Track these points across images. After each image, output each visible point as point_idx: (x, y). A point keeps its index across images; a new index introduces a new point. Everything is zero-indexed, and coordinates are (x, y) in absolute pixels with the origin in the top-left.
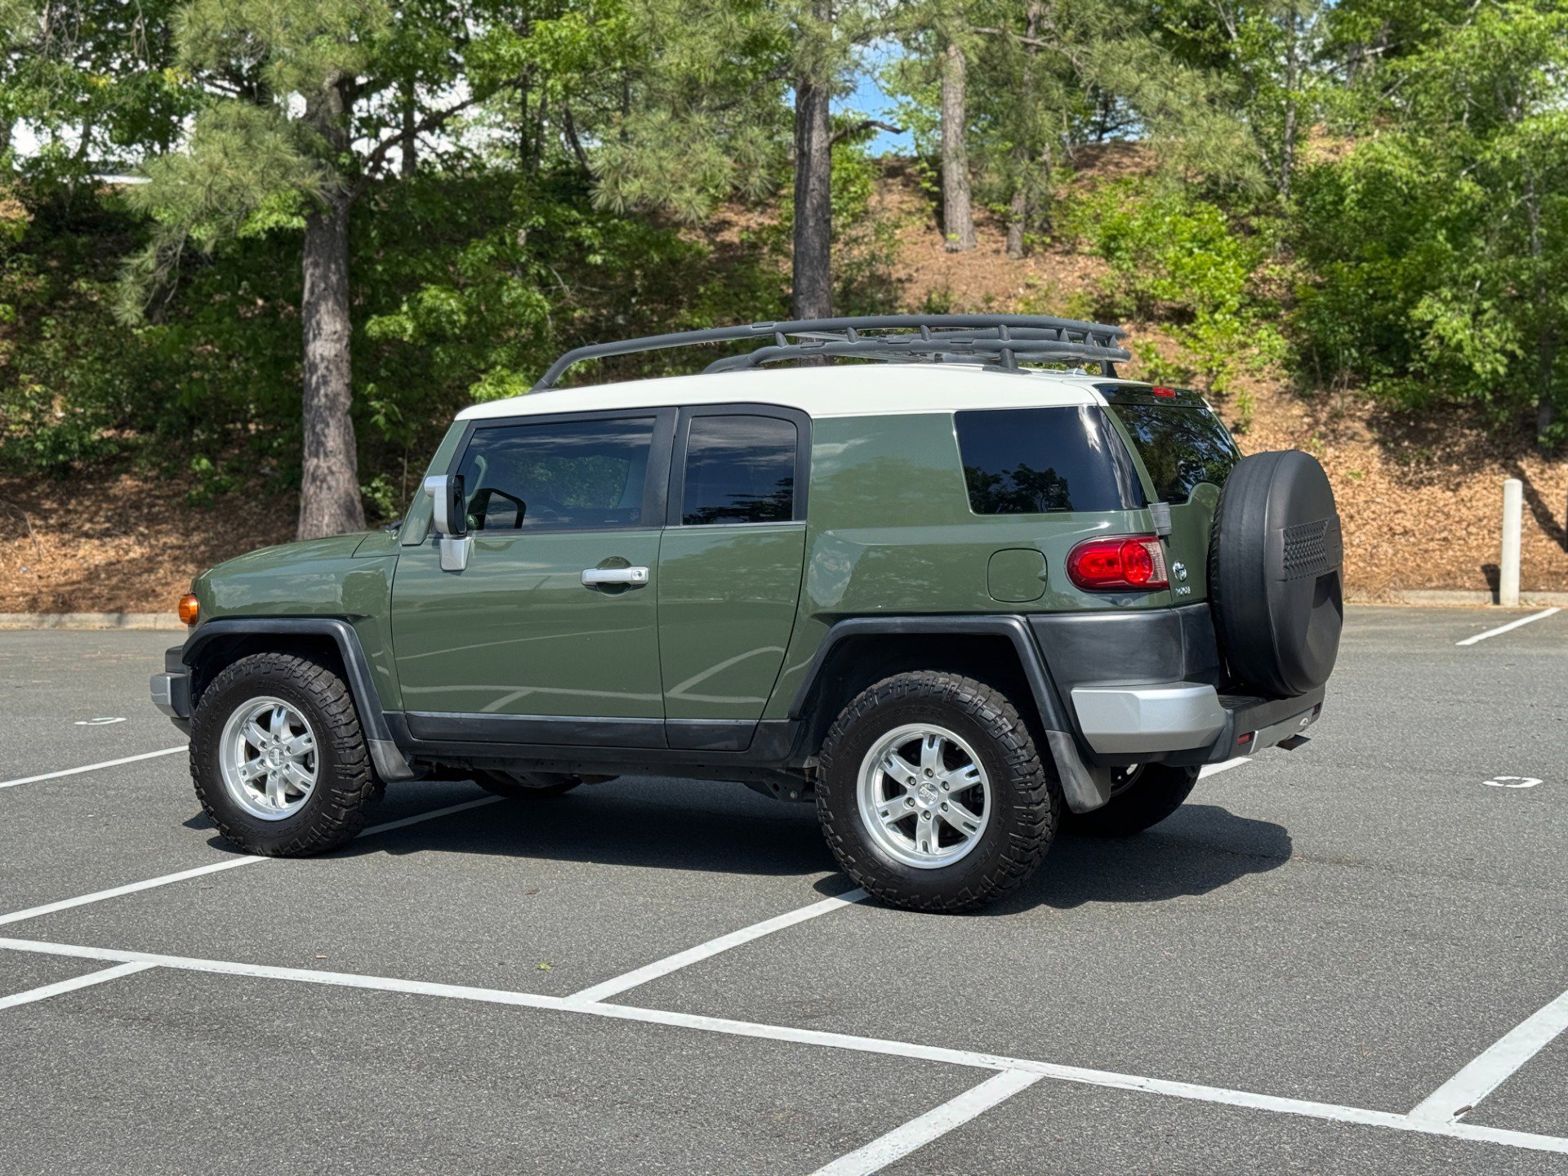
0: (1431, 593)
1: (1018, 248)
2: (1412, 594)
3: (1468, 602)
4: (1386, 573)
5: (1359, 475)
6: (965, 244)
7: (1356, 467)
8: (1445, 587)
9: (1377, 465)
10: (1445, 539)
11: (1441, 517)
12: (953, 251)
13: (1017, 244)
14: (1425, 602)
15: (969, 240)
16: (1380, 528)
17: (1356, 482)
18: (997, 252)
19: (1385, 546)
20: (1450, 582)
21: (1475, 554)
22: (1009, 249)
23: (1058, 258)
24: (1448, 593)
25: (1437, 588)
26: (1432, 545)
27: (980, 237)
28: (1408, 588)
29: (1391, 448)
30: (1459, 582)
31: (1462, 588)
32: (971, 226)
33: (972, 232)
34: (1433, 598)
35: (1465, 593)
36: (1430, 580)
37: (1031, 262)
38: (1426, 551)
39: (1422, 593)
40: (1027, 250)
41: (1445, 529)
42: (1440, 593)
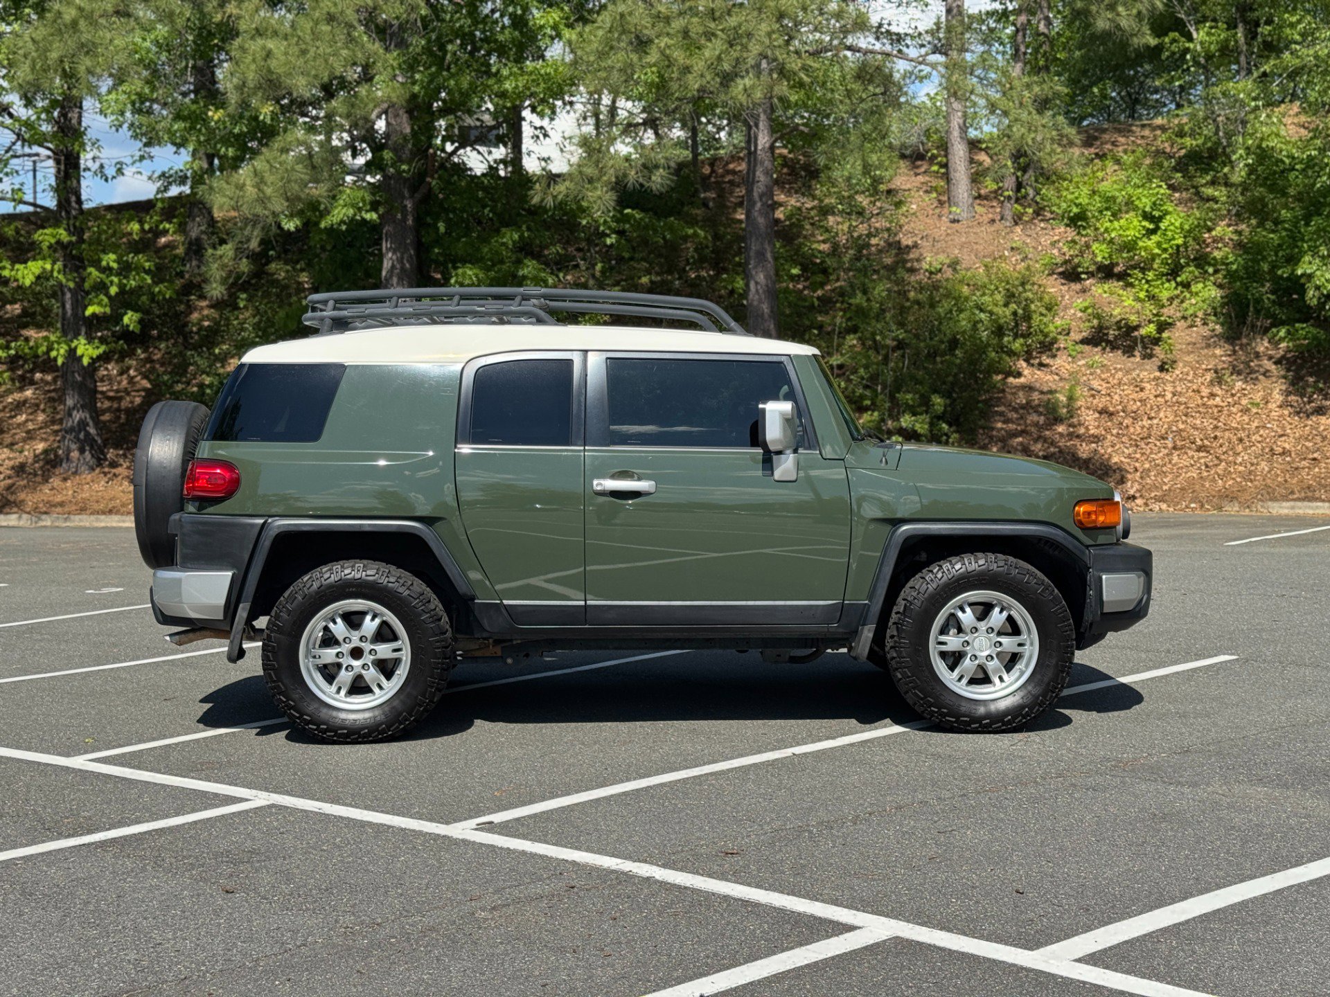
0: (1292, 503)
1: (1009, 218)
2: (1276, 504)
3: (1320, 511)
4: (1256, 487)
5: (1257, 405)
6: (965, 215)
7: (1258, 397)
8: (1303, 499)
9: (1278, 397)
10: (1314, 459)
11: (1318, 439)
12: (954, 221)
13: (1008, 214)
14: (1286, 511)
15: (969, 212)
16: (1263, 449)
17: (1254, 410)
18: (993, 221)
19: (1263, 464)
20: (1310, 494)
22: (1002, 218)
23: (1042, 225)
24: (1306, 503)
25: (1298, 499)
26: (1305, 463)
27: (979, 209)
28: (1274, 499)
29: (1296, 384)
30: (1317, 494)
32: (971, 200)
33: (972, 205)
34: (1293, 508)
35: (1320, 504)
36: (1292, 493)
37: (1018, 229)
38: (1297, 469)
39: (1285, 504)
40: (1017, 220)
41: (1318, 450)
42: (1299, 504)
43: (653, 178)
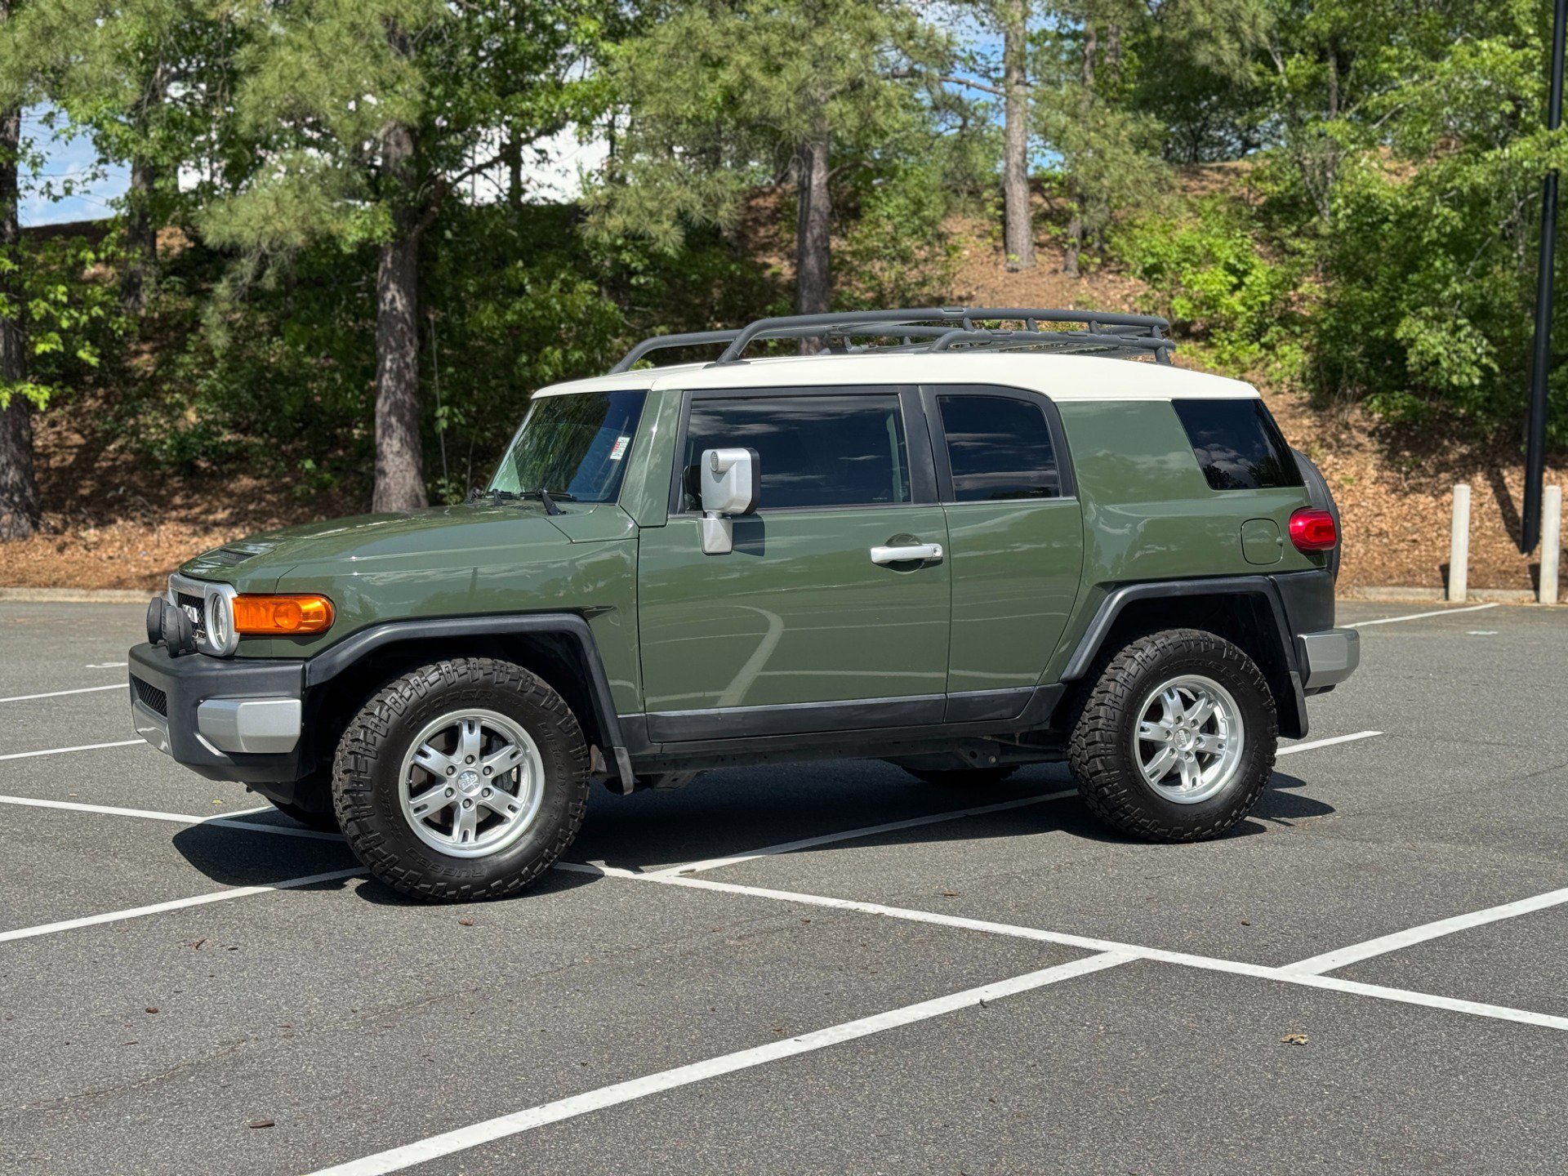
0: (1390, 589)
1: (1074, 268)
2: (1373, 590)
3: (1422, 598)
4: (1352, 571)
5: (1351, 481)
6: (1025, 264)
7: (1351, 472)
8: (1403, 584)
9: (1372, 472)
10: (1414, 541)
11: (1418, 519)
12: (1013, 270)
13: (1073, 264)
14: (1382, 598)
15: (1029, 260)
16: (1358, 529)
17: (1347, 487)
18: (1055, 271)
19: (1359, 545)
20: (1410, 579)
21: (1438, 554)
22: (1066, 268)
23: (1111, 277)
24: (1406, 589)
25: (1397, 585)
26: (1402, 545)
27: (1039, 257)
28: (1371, 584)
29: (1391, 458)
30: (1418, 579)
31: (1421, 585)
32: (1031, 247)
33: (1032, 253)
34: (1391, 594)
35: (1420, 590)
36: (1391, 577)
37: (1084, 282)
38: (1395, 551)
39: (1383, 590)
40: (1082, 269)
41: (1418, 531)
42: (1398, 589)
43: (721, 213)
